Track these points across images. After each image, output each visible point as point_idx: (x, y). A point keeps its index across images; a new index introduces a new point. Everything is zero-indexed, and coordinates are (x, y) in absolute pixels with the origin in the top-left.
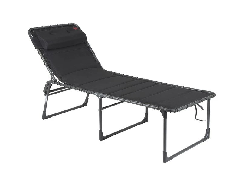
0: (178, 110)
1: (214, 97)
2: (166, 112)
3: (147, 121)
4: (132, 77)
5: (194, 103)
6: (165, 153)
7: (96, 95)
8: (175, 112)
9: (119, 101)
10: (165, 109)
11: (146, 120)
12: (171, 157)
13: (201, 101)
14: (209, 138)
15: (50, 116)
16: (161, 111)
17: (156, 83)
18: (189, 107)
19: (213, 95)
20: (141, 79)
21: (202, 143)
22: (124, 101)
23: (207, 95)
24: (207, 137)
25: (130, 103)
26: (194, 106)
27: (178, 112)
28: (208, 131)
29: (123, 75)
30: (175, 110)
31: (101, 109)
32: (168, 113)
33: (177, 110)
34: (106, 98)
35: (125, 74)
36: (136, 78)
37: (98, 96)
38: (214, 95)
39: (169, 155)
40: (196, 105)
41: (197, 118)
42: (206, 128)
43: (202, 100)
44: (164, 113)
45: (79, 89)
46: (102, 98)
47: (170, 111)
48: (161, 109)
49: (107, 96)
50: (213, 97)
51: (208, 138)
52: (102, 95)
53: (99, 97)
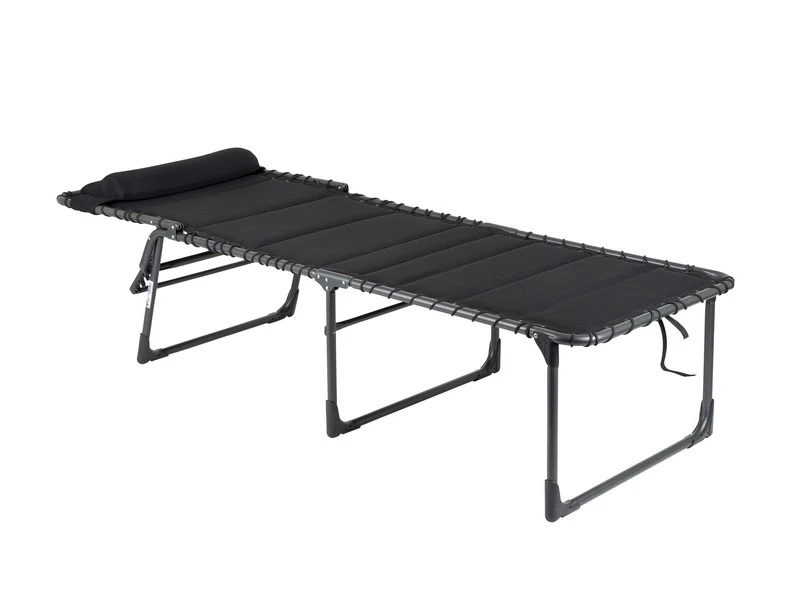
0: (599, 337)
1: (729, 291)
2: (557, 345)
3: (497, 369)
4: (444, 217)
5: (656, 314)
6: (552, 488)
7: (317, 280)
8: (588, 344)
9: (393, 302)
10: (552, 335)
11: (492, 365)
12: (573, 500)
13: (679, 305)
14: (710, 433)
15: (164, 353)
16: (538, 341)
17: (527, 238)
18: (638, 326)
19: (724, 283)
20: (477, 224)
21: (685, 452)
22: (411, 303)
23: (704, 285)
24: (704, 429)
25: (431, 308)
26: (655, 324)
27: (600, 345)
28: (707, 410)
29: (414, 211)
30: (588, 339)
31: (333, 327)
32: (563, 349)
33: (594, 338)
34: (350, 288)
35: (423, 207)
36: (460, 221)
37: (321, 281)
38: (729, 284)
39: (566, 494)
40: (664, 320)
41: (666, 364)
42: (702, 399)
43: (686, 303)
44: (548, 346)
45: (257, 257)
46: (336, 288)
47: (571, 342)
48: (540, 335)
49: (353, 283)
50: (726, 292)
51: (706, 434)
52: (336, 277)
53: (327, 284)
